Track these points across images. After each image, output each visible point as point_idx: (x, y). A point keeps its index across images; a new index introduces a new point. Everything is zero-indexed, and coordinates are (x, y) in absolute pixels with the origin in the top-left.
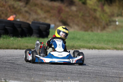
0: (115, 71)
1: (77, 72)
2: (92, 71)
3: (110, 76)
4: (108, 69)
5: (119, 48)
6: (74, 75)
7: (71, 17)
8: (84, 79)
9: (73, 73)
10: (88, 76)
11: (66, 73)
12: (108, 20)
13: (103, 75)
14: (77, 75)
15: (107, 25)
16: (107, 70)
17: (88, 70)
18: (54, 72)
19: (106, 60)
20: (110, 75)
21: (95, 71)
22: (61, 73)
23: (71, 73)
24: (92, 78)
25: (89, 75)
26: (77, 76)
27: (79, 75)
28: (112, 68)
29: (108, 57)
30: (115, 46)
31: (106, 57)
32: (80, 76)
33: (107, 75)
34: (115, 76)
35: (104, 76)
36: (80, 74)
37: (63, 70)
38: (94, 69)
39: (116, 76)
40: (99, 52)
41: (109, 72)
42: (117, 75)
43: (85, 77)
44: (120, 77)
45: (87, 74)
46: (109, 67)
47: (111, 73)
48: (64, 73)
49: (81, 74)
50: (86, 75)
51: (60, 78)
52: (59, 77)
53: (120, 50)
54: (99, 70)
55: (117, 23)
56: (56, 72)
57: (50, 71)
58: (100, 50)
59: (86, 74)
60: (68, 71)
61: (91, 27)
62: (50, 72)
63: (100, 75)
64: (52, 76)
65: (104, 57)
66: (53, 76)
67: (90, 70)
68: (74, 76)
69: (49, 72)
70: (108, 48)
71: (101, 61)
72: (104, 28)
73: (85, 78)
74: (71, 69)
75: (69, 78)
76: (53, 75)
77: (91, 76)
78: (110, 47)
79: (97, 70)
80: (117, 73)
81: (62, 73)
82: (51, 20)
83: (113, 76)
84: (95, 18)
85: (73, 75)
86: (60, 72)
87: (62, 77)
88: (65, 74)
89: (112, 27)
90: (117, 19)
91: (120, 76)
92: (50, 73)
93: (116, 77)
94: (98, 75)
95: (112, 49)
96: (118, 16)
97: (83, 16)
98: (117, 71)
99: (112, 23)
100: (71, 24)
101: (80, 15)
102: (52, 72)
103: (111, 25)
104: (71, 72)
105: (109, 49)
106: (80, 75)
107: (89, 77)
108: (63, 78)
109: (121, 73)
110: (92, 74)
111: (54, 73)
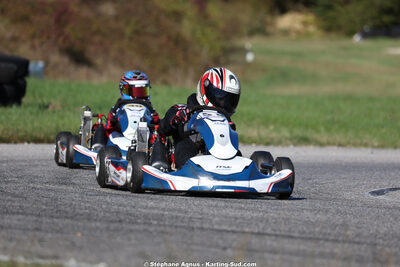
0: (230, 212)
1: (107, 215)
2: (156, 211)
3: (213, 230)
6: (98, 224)
7: (97, 39)
8: (129, 239)
9: (96, 220)
10: (142, 227)
11: (72, 218)
12: (218, 46)
13: (191, 225)
14: (105, 225)
15: (216, 61)
16: (206, 210)
17: (144, 211)
18: (32, 214)
20: (216, 227)
21: (166, 213)
22: (55, 220)
23: (89, 219)
24: (155, 234)
25: (146, 227)
26: (108, 229)
27: (112, 226)
32: (117, 230)
33: (206, 226)
34: (229, 229)
35: (193, 229)
36: (116, 222)
37: (62, 208)
38: (163, 205)
39: (234, 228)
41: (214, 215)
42: (237, 227)
43: (131, 231)
45: (139, 221)
47: (216, 219)
48: (67, 217)
49: (120, 221)
50: (137, 227)
51: (50, 235)
52: (47, 232)
54: (180, 211)
55: (250, 57)
56: (39, 215)
57: (18, 213)
59: (136, 223)
60: (78, 214)
61: (165, 70)
62: (20, 217)
63: (181, 226)
64: (25, 230)
66: (29, 230)
67: (152, 208)
68: (97, 228)
69: (15, 217)
73: (132, 236)
74: (88, 205)
75: (79, 235)
76: (30, 227)
77: (152, 229)
79: (173, 210)
80: (236, 218)
81: (57, 218)
82: (33, 47)
83: (224, 227)
84: (178, 41)
85: (93, 225)
86: (52, 217)
87: (58, 232)
88: (67, 221)
90: (248, 44)
91: (247, 230)
92: (19, 220)
93: (234, 232)
94: (176, 227)
96: (253, 32)
97: (136, 32)
98: (238, 213)
99: (233, 57)
100: (99, 61)
101: (128, 31)
102: (27, 215)
104: (89, 215)
106: (116, 225)
107: (145, 230)
108: (59, 235)
109: (252, 218)
110: (155, 222)
111: (35, 218)
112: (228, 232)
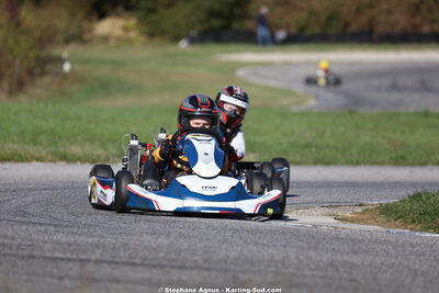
0: (61, 237)
3: (45, 258)
4: (38, 231)
5: (74, 155)
12: (32, 55)
13: (21, 252)
15: (31, 73)
16: (34, 236)
19: (30, 199)
20: (48, 254)
28: (53, 229)
29: (36, 190)
30: (62, 149)
31: (30, 190)
34: (64, 256)
35: (23, 257)
39: (68, 255)
40: (5, 169)
41: (44, 242)
42: (72, 253)
44: (81, 261)
46: (41, 224)
47: (48, 246)
53: (79, 163)
54: (6, 237)
55: (67, 67)
58: (7, 165)
63: (10, 255)
65: (23, 190)
70: (36, 155)
71: (13, 201)
72: (19, 86)
78: (44, 154)
80: (70, 245)
83: (60, 255)
89: (47, 80)
91: (83, 257)
93: (69, 260)
94: (5, 255)
95: (51, 161)
96: (68, 40)
98: (72, 240)
99: (49, 68)
103: (43, 73)
105: (41, 160)
109: (87, 243)
112: (62, 259)
